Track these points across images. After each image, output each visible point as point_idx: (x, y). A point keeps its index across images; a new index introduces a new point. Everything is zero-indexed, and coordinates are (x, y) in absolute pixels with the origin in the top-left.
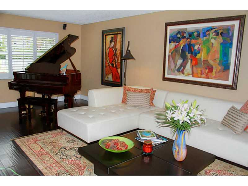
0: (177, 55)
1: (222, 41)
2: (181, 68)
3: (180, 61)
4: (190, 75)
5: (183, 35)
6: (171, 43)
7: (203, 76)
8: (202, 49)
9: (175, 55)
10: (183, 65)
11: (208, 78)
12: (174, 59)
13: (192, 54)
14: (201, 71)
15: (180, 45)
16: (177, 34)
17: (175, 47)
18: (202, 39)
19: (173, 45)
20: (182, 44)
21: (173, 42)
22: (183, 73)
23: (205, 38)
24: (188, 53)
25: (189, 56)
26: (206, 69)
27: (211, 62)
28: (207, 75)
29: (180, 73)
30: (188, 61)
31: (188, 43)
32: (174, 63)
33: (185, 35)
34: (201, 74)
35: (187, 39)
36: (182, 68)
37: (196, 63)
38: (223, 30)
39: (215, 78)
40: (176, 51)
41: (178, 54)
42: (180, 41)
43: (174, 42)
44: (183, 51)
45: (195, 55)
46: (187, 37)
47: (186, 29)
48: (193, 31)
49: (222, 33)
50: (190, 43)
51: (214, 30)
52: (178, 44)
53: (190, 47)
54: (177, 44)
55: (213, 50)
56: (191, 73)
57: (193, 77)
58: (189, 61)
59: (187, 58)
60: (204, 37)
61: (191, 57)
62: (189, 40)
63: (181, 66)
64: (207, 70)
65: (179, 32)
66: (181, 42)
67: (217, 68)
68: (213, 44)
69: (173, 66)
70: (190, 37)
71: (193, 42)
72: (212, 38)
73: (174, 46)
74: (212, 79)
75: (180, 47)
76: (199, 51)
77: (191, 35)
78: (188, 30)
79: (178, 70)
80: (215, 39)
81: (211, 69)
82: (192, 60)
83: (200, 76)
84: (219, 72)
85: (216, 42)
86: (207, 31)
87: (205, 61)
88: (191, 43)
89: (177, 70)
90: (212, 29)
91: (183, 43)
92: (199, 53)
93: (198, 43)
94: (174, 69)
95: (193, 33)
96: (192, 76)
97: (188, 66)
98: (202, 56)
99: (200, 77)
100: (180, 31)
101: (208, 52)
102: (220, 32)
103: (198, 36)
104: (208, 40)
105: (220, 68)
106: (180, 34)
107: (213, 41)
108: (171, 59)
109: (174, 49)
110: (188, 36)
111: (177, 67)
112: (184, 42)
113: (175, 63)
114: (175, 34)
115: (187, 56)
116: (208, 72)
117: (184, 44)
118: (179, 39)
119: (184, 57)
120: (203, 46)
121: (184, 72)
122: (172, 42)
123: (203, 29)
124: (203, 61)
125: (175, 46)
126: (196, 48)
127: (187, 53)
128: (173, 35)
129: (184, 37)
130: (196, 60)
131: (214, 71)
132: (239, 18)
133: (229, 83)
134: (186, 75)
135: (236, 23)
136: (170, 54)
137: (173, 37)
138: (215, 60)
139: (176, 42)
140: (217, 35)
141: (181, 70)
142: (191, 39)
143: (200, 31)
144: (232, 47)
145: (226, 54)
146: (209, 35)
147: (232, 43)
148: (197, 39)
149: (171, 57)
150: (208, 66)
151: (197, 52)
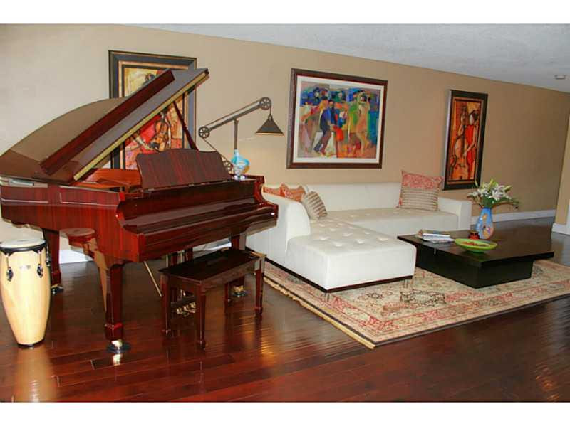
0: (314, 124)
1: (370, 109)
2: (320, 146)
3: (319, 135)
5: (323, 94)
6: (305, 104)
8: (349, 117)
9: (312, 125)
10: (324, 141)
11: (355, 157)
12: (309, 132)
13: (336, 123)
14: (348, 148)
15: (320, 110)
16: (315, 91)
17: (312, 113)
18: (348, 103)
19: (308, 108)
21: (309, 104)
22: (324, 154)
23: (352, 103)
24: (331, 123)
25: (332, 126)
26: (353, 145)
27: (359, 135)
28: (355, 153)
29: (319, 153)
30: (331, 134)
31: (331, 107)
32: (310, 138)
33: (327, 95)
34: (348, 152)
35: (330, 101)
36: (322, 145)
37: (341, 136)
38: (371, 95)
39: (364, 156)
40: (314, 119)
41: (317, 124)
42: (319, 103)
44: (324, 119)
45: (339, 124)
46: (329, 99)
47: (328, 85)
48: (339, 91)
49: (369, 99)
50: (333, 108)
51: (361, 93)
52: (316, 108)
53: (333, 113)
54: (314, 107)
55: (361, 119)
56: (335, 152)
57: (338, 157)
58: (333, 133)
59: (329, 130)
60: (350, 100)
61: (334, 127)
62: (331, 103)
63: (321, 142)
64: (354, 147)
65: (317, 89)
66: (321, 104)
67: (365, 143)
68: (360, 111)
69: (308, 143)
70: (334, 100)
71: (337, 106)
72: (360, 104)
73: (310, 111)
74: (360, 157)
75: (319, 112)
76: (345, 120)
77: (334, 95)
78: (331, 87)
79: (317, 149)
80: (363, 105)
81: (358, 145)
82: (335, 133)
83: (346, 154)
84: (368, 148)
85: (363, 108)
86: (355, 93)
87: (353, 134)
88: (335, 108)
89: (315, 149)
90: (359, 91)
91: (323, 106)
92: (345, 123)
93: (343, 108)
94: (309, 148)
95: (337, 93)
96: (336, 156)
97: (331, 142)
98: (348, 127)
99: (347, 157)
100: (321, 87)
101: (355, 122)
102: (368, 96)
103: (344, 98)
104: (355, 106)
105: (368, 143)
106: (319, 92)
107: (360, 107)
108: (305, 132)
109: (309, 116)
110: (331, 97)
111: (315, 145)
112: (324, 104)
113: (312, 137)
114: (312, 91)
115: (329, 126)
117: (324, 108)
118: (317, 100)
119: (324, 128)
120: (350, 114)
121: (325, 150)
122: (307, 103)
123: (350, 89)
124: (350, 134)
125: (312, 110)
126: (341, 115)
127: (329, 122)
128: (308, 92)
129: (325, 98)
130: (342, 133)
131: (362, 147)
132: (384, 83)
133: (376, 161)
134: (328, 156)
135: (381, 88)
136: (304, 122)
137: (309, 96)
138: (363, 132)
139: (314, 105)
140: (365, 100)
141: (320, 149)
142: (334, 102)
143: (346, 92)
144: (378, 118)
145: (373, 126)
146: (356, 98)
147: (378, 112)
148: (343, 103)
149: (304, 128)
150: (355, 142)
151: (343, 121)
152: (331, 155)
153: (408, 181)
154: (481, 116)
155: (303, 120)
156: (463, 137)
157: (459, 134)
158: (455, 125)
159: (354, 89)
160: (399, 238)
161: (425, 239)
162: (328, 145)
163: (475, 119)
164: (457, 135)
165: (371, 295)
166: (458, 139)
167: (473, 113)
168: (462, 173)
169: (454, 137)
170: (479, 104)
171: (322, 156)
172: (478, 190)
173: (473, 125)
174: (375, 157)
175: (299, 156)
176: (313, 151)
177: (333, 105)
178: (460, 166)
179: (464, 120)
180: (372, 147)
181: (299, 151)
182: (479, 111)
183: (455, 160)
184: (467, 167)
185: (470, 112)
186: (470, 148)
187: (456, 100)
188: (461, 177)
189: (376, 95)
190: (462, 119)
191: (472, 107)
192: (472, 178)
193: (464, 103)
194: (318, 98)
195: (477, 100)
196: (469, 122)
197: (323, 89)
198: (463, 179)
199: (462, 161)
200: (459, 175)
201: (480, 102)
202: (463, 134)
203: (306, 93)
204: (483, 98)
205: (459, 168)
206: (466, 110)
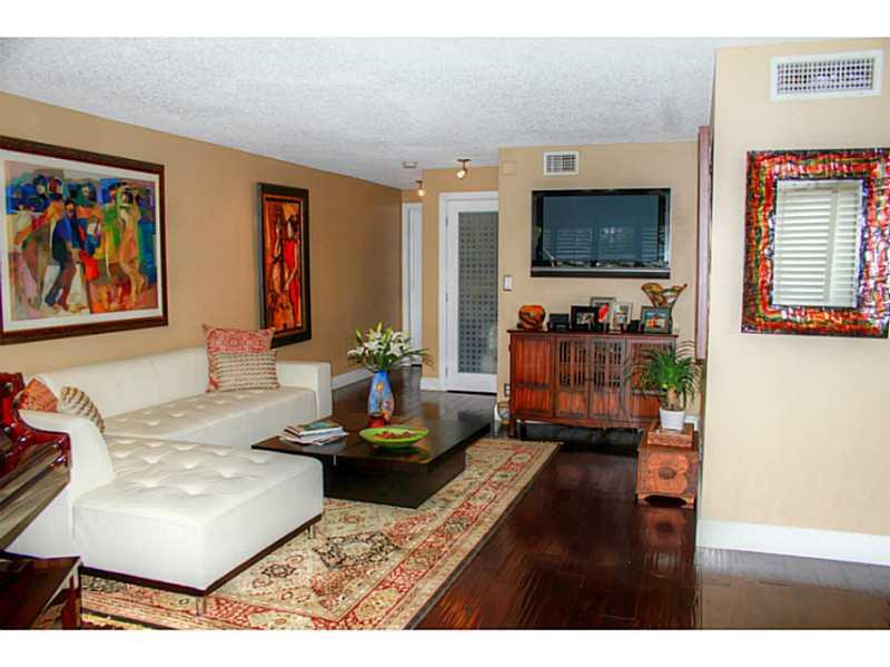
0: (41, 252)
1: (139, 217)
2: (56, 293)
3: (52, 272)
4: (84, 308)
5: (53, 189)
6: (18, 209)
7: (114, 305)
8: (104, 234)
9: (37, 252)
10: (63, 283)
11: (123, 309)
12: (33, 266)
13: (82, 247)
14: (109, 293)
15: (49, 220)
16: (36, 182)
17: (34, 227)
18: (101, 207)
19: (25, 217)
20: (52, 215)
21: (25, 209)
22: (66, 308)
23: (107, 206)
24: (74, 246)
25: (75, 252)
26: (118, 286)
27: (126, 268)
28: (121, 301)
29: (55, 308)
30: (74, 270)
31: (70, 215)
32: (36, 280)
33: (60, 190)
34: (110, 301)
35: (67, 203)
36: (61, 291)
37: (95, 274)
38: (140, 190)
39: (137, 306)
40: (38, 239)
41: (46, 249)
42: (46, 206)
43: (27, 207)
44: (58, 238)
45: (88, 247)
46: (65, 198)
47: (61, 171)
48: (82, 183)
49: (138, 198)
50: (74, 216)
51: (122, 189)
52: (42, 217)
53: (76, 226)
54: (37, 215)
55: (126, 238)
56: (85, 303)
57: (92, 312)
58: (78, 267)
59: (71, 261)
60: (105, 201)
61: (80, 255)
62: (71, 206)
63: (57, 285)
64: (120, 290)
65: (40, 178)
66: (51, 209)
67: (138, 282)
68: (124, 221)
69: (31, 289)
70: (74, 200)
71: (82, 212)
72: (122, 207)
73: (30, 223)
74: (131, 309)
75: (49, 226)
76: (99, 239)
77: (75, 191)
78: (67, 176)
79: (50, 300)
80: (127, 209)
81: (126, 285)
82: (83, 266)
83: (106, 306)
84: (142, 290)
85: (129, 217)
86: (112, 187)
87: (114, 266)
88: (79, 217)
89: (46, 301)
90: (119, 185)
91: (54, 214)
92: (98, 245)
93: (94, 216)
94: (36, 299)
95: (80, 187)
96: (88, 310)
97: (77, 284)
98: (105, 252)
99: (108, 311)
100: (45, 175)
101: (118, 243)
102: (135, 193)
103: (93, 197)
104: (114, 211)
105: (142, 281)
106: (44, 184)
107: (123, 213)
108: (24, 267)
109: (28, 233)
110: (68, 194)
111: (46, 291)
112: (58, 210)
113: (39, 277)
114: (30, 181)
115: (70, 253)
116: (122, 294)
117: (58, 218)
118: (42, 201)
119: (61, 257)
120: (106, 228)
121: (68, 302)
122: (21, 207)
123: (102, 180)
124: (110, 265)
125: (34, 221)
126: (91, 229)
127: (69, 244)
128: (22, 185)
129: (57, 197)
130: (94, 264)
131: (134, 288)
132: (158, 170)
133: (158, 312)
134: (74, 312)
135: (155, 178)
136: (19, 248)
137: (24, 193)
138: (132, 262)
139: (35, 211)
140: (130, 201)
141: (58, 298)
142: (75, 205)
143: (96, 185)
144: (154, 233)
145: (149, 250)
146: (115, 197)
147: (154, 223)
148: (92, 206)
149: (21, 257)
150: (121, 279)
151: (94, 243)
152: (80, 308)
153: (218, 343)
154: (302, 224)
155: (16, 243)
156: (281, 260)
157: (276, 255)
158: (269, 240)
159: (109, 180)
160: (254, 447)
161: (303, 441)
162: (72, 291)
163: (295, 230)
164: (273, 255)
165: (270, 572)
166: (275, 263)
167: (290, 220)
168: (287, 318)
169: (269, 260)
170: (297, 205)
171: (62, 312)
172: (366, 345)
173: (292, 239)
174: (156, 307)
175: (16, 318)
176: (44, 303)
177: (74, 211)
178: (282, 308)
179: (281, 232)
180: (149, 288)
181: (14, 309)
182: (298, 216)
183: (275, 299)
184: (291, 307)
185: (287, 218)
186: (292, 276)
187: (267, 199)
188: (285, 325)
189: (148, 192)
190: (277, 231)
191: (289, 210)
192: (299, 325)
193: (277, 203)
194: (43, 196)
195: (295, 199)
196: (287, 234)
197: (51, 179)
198: (288, 327)
199: (284, 299)
200: (282, 322)
201: (299, 203)
202: (281, 255)
203: (18, 186)
204: (301, 195)
205: (280, 310)
206: (282, 216)
